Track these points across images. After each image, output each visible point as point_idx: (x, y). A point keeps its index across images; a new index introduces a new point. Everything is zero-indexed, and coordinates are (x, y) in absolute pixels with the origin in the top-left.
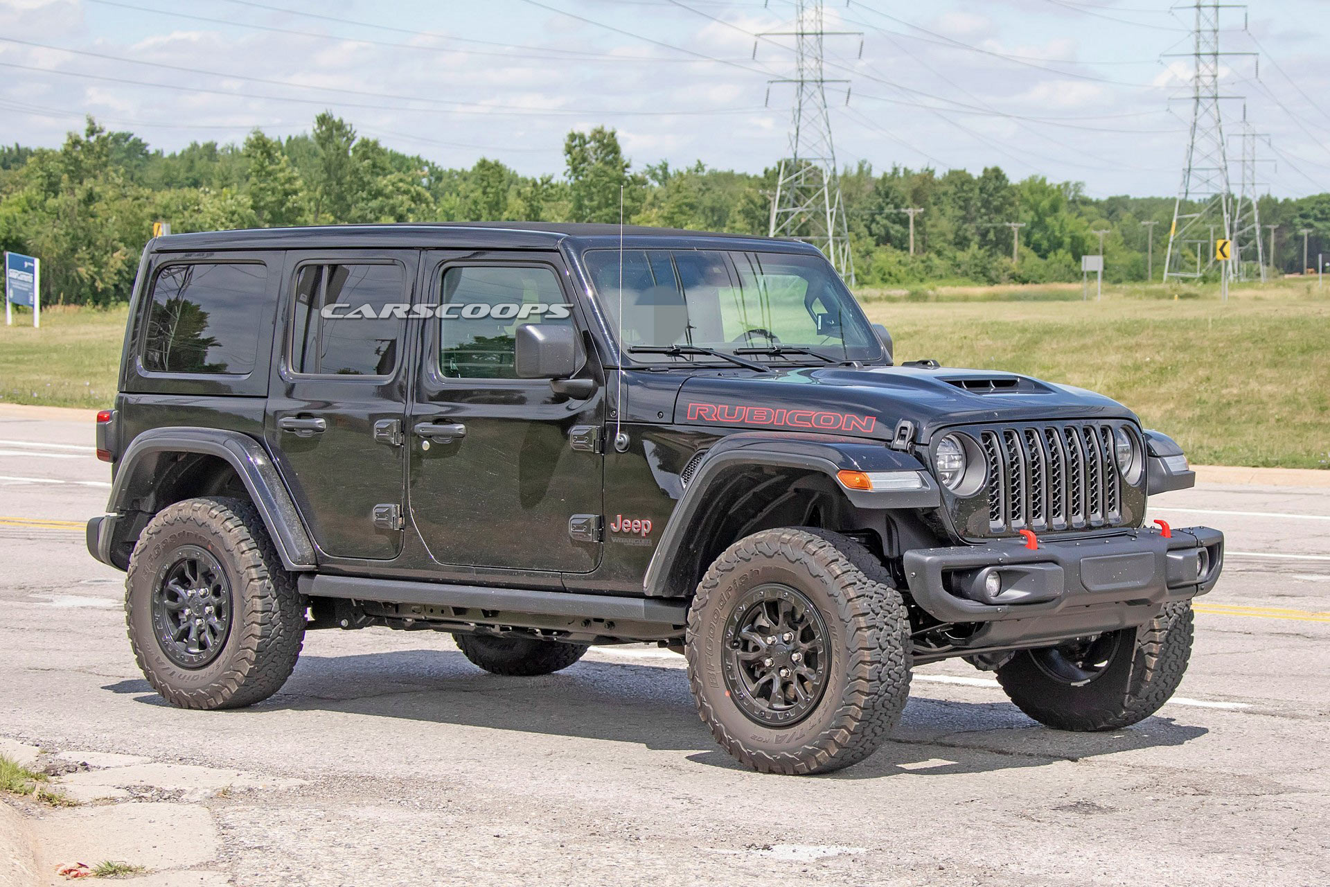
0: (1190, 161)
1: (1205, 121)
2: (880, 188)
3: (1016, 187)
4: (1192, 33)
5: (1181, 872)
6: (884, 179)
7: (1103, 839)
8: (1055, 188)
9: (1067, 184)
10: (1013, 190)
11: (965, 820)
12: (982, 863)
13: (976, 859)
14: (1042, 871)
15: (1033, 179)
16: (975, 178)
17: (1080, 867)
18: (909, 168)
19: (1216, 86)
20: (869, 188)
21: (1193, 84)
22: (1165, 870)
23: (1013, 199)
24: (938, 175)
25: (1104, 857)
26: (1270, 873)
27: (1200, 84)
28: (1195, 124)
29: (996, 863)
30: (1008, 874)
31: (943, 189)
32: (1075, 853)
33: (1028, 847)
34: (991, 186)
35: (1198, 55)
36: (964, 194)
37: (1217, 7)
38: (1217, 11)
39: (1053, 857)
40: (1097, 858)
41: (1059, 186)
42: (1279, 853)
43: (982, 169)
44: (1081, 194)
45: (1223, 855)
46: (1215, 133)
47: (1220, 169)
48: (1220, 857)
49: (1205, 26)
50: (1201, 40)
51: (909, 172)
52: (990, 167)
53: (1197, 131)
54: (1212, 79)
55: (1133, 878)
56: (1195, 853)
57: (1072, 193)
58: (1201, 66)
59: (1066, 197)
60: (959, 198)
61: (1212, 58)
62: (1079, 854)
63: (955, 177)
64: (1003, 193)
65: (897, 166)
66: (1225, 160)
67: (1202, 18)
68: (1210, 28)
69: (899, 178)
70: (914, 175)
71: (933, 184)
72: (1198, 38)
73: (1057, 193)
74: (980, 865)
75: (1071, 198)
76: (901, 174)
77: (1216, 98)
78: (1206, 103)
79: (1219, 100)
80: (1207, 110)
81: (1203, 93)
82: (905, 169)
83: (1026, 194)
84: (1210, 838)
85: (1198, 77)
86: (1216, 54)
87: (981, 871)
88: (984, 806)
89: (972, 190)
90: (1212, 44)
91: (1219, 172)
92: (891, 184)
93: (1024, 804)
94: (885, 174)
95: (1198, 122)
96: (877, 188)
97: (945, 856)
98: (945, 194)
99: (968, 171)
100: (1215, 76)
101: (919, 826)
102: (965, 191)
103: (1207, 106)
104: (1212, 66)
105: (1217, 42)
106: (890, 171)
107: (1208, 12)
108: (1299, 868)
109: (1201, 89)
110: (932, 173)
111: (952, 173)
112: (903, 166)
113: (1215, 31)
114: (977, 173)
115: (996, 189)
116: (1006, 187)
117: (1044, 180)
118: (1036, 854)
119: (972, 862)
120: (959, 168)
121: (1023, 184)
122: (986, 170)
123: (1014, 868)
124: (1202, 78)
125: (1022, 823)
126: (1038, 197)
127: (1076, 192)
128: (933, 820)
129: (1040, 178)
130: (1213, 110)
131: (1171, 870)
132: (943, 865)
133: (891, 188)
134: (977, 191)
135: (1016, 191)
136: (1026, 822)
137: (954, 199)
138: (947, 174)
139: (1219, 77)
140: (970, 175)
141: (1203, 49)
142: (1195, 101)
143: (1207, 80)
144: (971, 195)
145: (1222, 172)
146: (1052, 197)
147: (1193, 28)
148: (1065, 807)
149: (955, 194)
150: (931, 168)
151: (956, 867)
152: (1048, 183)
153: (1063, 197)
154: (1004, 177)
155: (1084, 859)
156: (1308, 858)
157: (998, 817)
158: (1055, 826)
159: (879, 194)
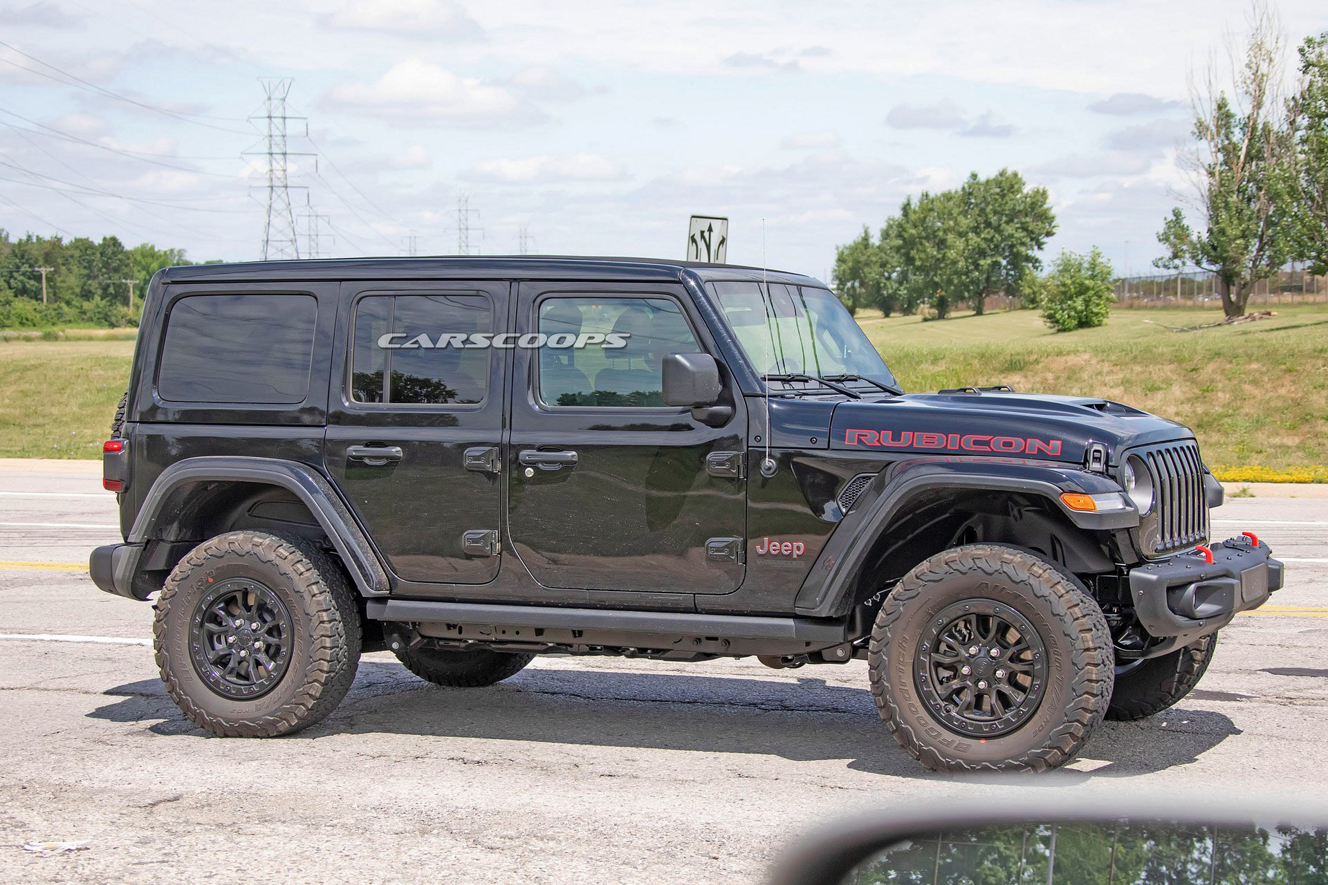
0: (268, 235)
1: (279, 205)
2: (17, 251)
3: (131, 252)
4: (266, 137)
5: (222, 777)
6: (20, 244)
7: (162, 756)
8: (162, 253)
9: (172, 251)
10: (128, 255)
11: (49, 747)
12: (60, 781)
13: (55, 778)
14: (109, 784)
15: (144, 246)
16: (97, 244)
17: (141, 779)
18: (41, 236)
19: (286, 178)
20: (7, 251)
21: (268, 176)
22: (209, 776)
23: (127, 261)
24: (65, 242)
25: (162, 769)
26: (291, 773)
27: (274, 177)
28: (270, 206)
29: (71, 780)
30: (81, 788)
31: (70, 253)
32: (138, 768)
33: (100, 766)
34: (110, 251)
35: (271, 154)
36: (88, 257)
37: (285, 118)
38: (284, 121)
39: (119, 772)
40: (155, 771)
41: (165, 252)
42: (301, 758)
43: (102, 238)
44: (183, 258)
45: (256, 762)
46: (286, 213)
47: (291, 241)
48: (254, 764)
49: (275, 132)
50: (273, 142)
51: (41, 239)
52: (108, 237)
53: (272, 211)
54: (282, 172)
55: (182, 784)
56: (234, 762)
57: (177, 258)
58: (274, 163)
59: (172, 260)
60: (84, 260)
61: (282, 156)
62: (142, 768)
63: (80, 243)
64: (120, 256)
65: (31, 234)
66: (294, 234)
67: (273, 126)
68: (280, 134)
69: (32, 243)
70: (44, 241)
71: (61, 248)
72: (270, 141)
73: (163, 258)
74: (57, 783)
75: (175, 262)
76: (34, 240)
77: (286, 187)
78: (279, 191)
79: (288, 189)
80: (279, 196)
81: (276, 183)
82: (37, 237)
83: (139, 258)
84: (248, 750)
85: (271, 171)
86: (285, 154)
87: (58, 788)
88: (68, 736)
89: (94, 254)
90: (282, 146)
91: (290, 243)
92: (26, 248)
93: (101, 732)
94: (21, 240)
95: (273, 205)
96: (14, 251)
97: (29, 778)
98: (72, 257)
99: (90, 240)
100: (285, 171)
101: (10, 755)
102: (87, 255)
103: (280, 193)
104: (282, 163)
105: (285, 145)
106: (24, 238)
107: (278, 122)
108: (314, 768)
109: (274, 180)
110: (60, 240)
111: (77, 240)
112: (36, 234)
113: (284, 136)
114: (98, 241)
115: (114, 253)
116: (122, 252)
117: (152, 248)
118: (106, 771)
119: (51, 781)
120: (83, 237)
121: (136, 250)
122: (105, 239)
123: (86, 783)
124: (274, 172)
125: (97, 747)
126: (149, 260)
127: (180, 257)
128: (23, 749)
129: (150, 245)
130: (284, 196)
131: (214, 776)
132: (26, 785)
133: (25, 251)
134: (99, 255)
135: (131, 256)
136: (101, 746)
137: (79, 261)
138: (73, 241)
139: (288, 172)
140: (92, 242)
141: (275, 150)
142: (270, 189)
143: (280, 174)
144: (93, 258)
145: (293, 244)
146: (161, 260)
147: (266, 133)
148: (135, 733)
149: (80, 257)
150: (59, 236)
151: (37, 786)
152: (156, 249)
153: (169, 261)
154: (120, 244)
155: (145, 772)
156: (322, 760)
157: (79, 744)
158: (125, 748)
159: (16, 256)
